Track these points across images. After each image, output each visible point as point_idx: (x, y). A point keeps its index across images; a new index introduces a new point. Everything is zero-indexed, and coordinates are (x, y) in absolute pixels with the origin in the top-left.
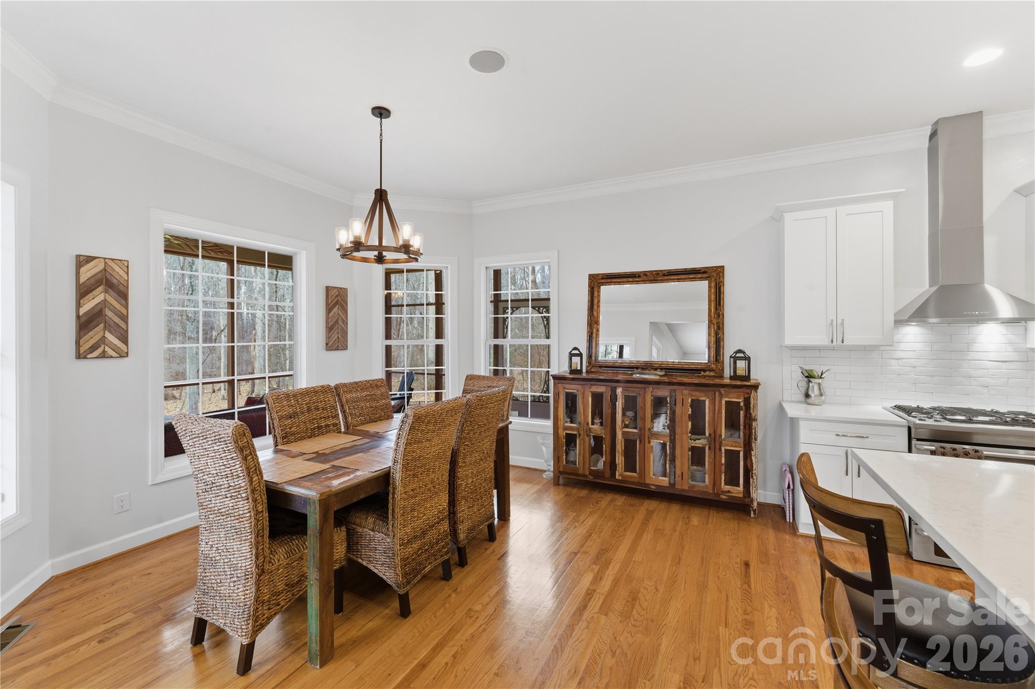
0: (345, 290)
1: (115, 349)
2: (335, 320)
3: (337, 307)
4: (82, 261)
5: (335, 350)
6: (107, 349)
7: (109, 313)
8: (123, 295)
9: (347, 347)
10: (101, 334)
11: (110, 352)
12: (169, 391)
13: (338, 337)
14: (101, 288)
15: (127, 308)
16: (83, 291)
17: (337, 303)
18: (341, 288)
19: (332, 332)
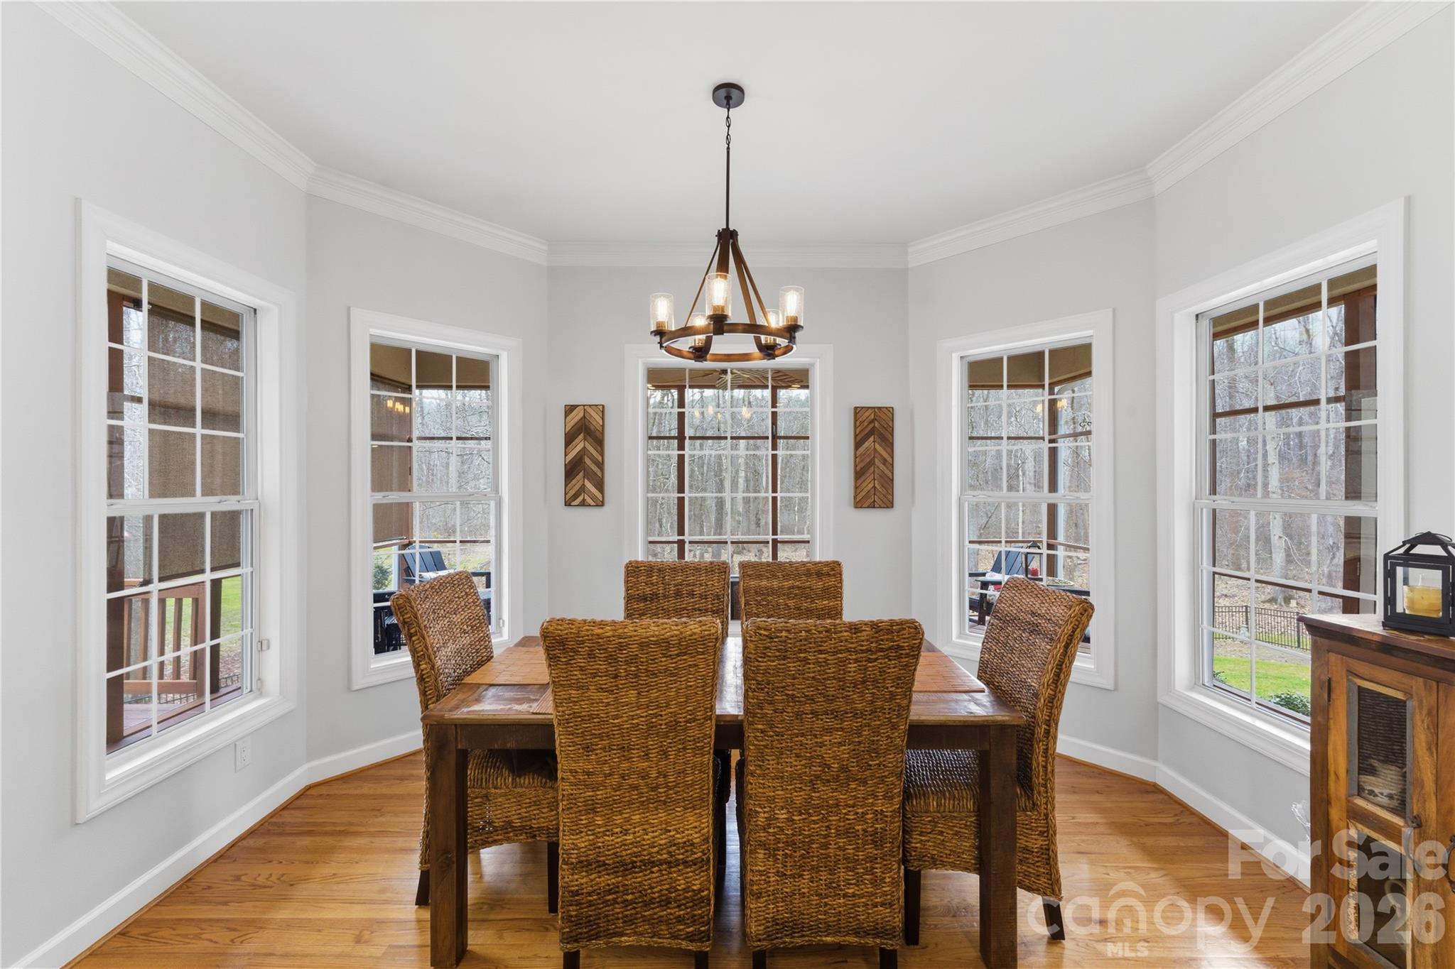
0: (890, 411)
1: (593, 498)
2: (868, 460)
3: (871, 439)
4: (570, 409)
5: (868, 507)
6: (586, 497)
7: (587, 461)
8: (599, 442)
9: (892, 503)
10: (581, 482)
11: (589, 501)
12: (652, 546)
13: (874, 487)
14: (581, 436)
15: (602, 455)
16: (569, 439)
17: (872, 433)
18: (880, 408)
19: (863, 478)
